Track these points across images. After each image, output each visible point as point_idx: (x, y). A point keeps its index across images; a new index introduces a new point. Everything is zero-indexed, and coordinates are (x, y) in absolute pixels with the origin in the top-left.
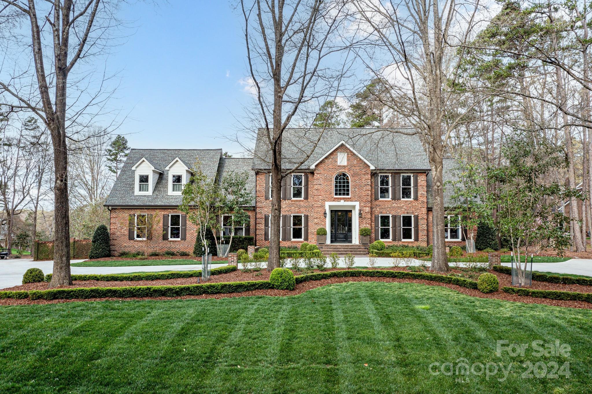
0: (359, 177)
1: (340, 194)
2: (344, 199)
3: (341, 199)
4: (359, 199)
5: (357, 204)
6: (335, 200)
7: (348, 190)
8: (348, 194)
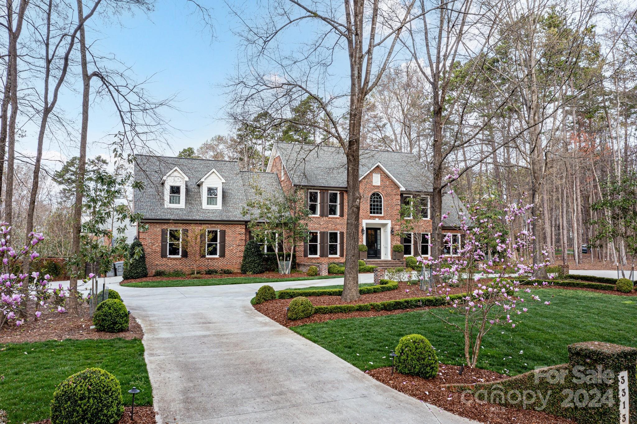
0: (391, 197)
1: (374, 213)
2: (378, 217)
3: (376, 217)
4: (391, 218)
5: (389, 222)
6: (371, 218)
7: (381, 209)
8: (381, 213)
